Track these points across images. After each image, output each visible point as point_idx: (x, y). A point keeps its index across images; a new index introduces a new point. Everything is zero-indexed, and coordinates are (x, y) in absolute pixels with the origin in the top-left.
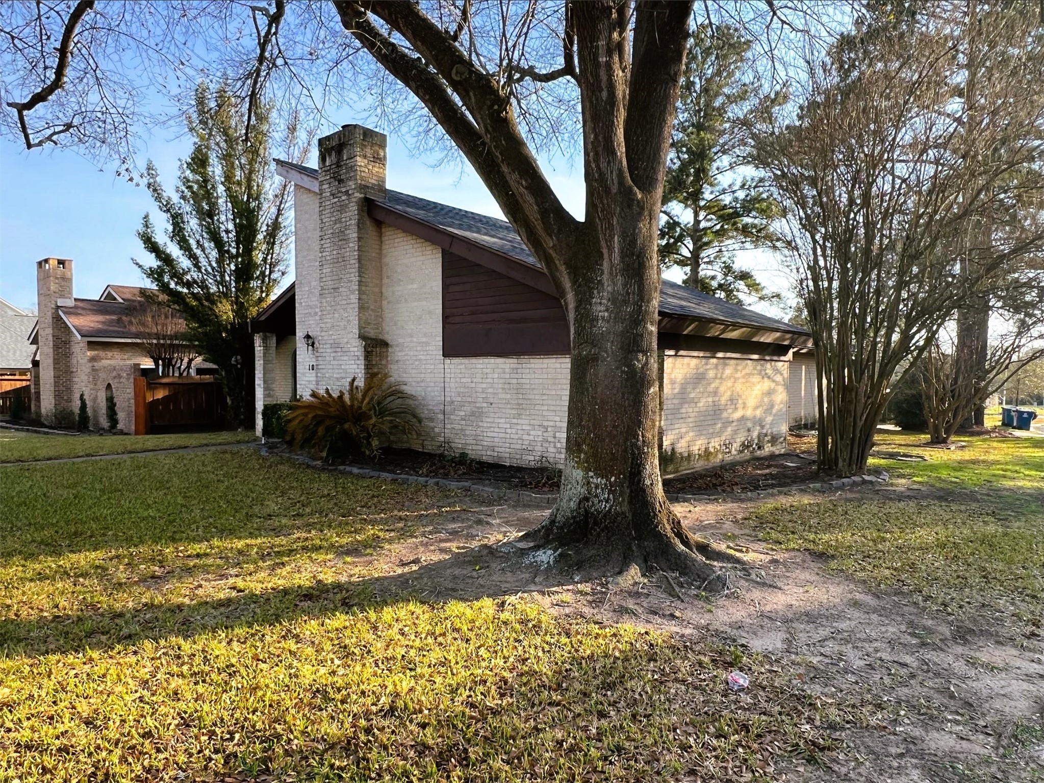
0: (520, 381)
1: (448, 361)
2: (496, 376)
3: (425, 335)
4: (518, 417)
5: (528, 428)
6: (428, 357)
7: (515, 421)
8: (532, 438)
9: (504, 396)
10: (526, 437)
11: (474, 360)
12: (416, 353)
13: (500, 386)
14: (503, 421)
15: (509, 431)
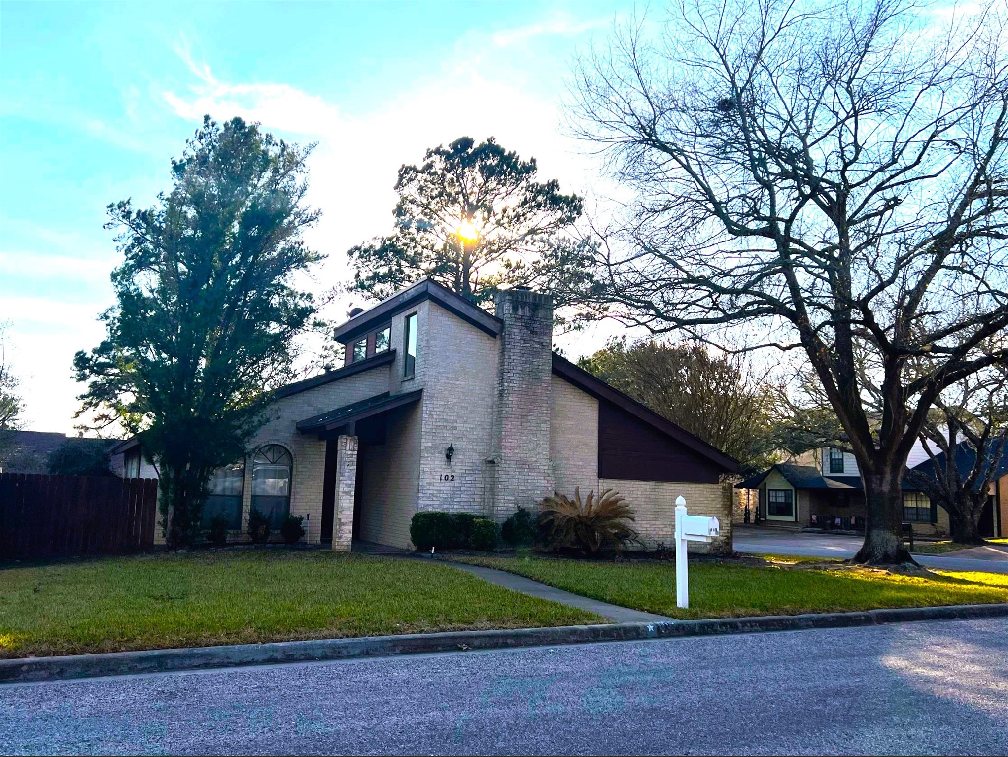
0: (657, 497)
1: (601, 481)
2: (640, 493)
3: (581, 460)
4: (656, 519)
5: (662, 526)
6: (584, 477)
7: (654, 522)
8: (664, 533)
9: (646, 506)
10: (660, 532)
11: (622, 482)
12: (571, 473)
13: (643, 500)
14: (644, 522)
15: (649, 529)
